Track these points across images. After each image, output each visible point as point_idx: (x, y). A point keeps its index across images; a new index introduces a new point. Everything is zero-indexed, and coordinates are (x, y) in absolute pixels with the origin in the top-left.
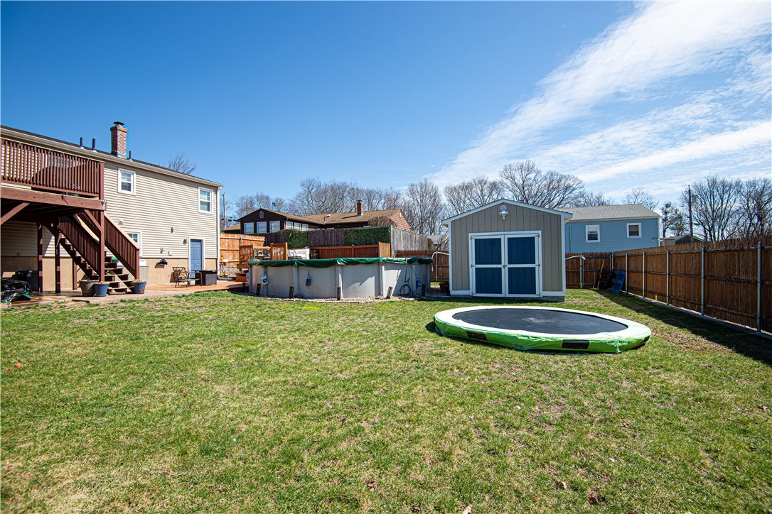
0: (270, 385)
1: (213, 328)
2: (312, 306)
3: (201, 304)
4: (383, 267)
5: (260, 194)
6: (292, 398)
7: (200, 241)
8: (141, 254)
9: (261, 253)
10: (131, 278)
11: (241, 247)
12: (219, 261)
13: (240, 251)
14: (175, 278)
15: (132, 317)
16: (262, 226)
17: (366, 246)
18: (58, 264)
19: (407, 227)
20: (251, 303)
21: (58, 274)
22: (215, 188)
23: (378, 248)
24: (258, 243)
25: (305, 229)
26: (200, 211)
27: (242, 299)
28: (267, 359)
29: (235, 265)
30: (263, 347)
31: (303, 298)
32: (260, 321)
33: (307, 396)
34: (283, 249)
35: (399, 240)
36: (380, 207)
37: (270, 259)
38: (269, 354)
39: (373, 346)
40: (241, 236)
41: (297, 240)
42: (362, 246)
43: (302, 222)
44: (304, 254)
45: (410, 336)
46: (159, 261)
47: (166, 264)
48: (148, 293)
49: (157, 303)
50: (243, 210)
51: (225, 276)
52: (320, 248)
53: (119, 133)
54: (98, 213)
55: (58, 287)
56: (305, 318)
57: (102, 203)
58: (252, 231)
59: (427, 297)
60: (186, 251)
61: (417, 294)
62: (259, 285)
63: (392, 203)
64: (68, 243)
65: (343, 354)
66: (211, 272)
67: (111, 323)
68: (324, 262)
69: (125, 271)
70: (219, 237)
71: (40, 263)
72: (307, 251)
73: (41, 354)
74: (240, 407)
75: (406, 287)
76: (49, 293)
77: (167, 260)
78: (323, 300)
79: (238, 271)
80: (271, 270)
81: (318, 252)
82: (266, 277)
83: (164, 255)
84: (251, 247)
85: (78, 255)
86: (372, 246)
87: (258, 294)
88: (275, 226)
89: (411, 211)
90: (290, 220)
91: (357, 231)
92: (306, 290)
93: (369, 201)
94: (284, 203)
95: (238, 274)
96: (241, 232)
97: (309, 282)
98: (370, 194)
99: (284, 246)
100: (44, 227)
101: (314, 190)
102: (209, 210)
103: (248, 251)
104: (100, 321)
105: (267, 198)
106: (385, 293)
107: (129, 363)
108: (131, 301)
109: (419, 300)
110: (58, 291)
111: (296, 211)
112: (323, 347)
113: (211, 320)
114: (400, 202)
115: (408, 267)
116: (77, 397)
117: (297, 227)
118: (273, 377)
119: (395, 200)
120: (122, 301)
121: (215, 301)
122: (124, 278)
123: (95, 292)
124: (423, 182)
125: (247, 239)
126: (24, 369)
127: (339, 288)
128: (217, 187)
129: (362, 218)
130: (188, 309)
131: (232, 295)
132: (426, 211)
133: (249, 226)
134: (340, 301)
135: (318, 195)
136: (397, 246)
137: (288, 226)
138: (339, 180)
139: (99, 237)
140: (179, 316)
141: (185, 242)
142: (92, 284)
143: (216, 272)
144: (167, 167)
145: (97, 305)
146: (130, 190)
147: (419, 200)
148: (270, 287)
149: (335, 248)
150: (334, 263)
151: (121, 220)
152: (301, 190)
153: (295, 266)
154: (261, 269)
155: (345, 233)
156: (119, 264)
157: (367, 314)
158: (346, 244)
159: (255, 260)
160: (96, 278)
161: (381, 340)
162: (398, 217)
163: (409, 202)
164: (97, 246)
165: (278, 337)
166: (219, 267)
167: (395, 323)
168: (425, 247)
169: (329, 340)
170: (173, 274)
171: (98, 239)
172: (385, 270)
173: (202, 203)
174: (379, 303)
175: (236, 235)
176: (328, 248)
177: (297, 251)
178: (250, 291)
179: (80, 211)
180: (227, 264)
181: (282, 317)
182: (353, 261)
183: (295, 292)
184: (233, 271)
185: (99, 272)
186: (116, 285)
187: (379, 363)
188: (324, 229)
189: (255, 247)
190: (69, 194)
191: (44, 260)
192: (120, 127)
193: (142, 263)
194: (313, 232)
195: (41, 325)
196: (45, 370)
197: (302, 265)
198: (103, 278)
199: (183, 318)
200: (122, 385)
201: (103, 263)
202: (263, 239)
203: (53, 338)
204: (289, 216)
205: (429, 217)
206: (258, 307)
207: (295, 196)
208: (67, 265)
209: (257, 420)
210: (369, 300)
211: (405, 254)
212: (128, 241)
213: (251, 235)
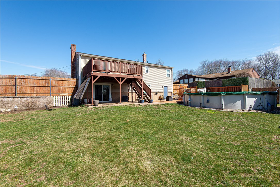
0: (201, 140)
1: (175, 116)
2: (211, 111)
3: (169, 107)
4: (246, 96)
5: (184, 69)
6: (212, 148)
7: (167, 87)
8: (152, 91)
9: (187, 90)
10: (149, 98)
11: (180, 88)
12: (172, 93)
13: (179, 90)
14: (160, 98)
15: (151, 110)
16: (186, 81)
17: (234, 87)
18: (132, 94)
19: (257, 76)
20: (186, 108)
21: (132, 97)
22: (171, 69)
23: (241, 87)
24: (185, 87)
25: (203, 80)
26: (167, 77)
27: (182, 107)
28: (197, 130)
29: (178, 94)
30: (194, 125)
31: (205, 107)
32: (191, 115)
33: (219, 149)
34: (195, 89)
35: (253, 83)
36: (239, 68)
37: (191, 92)
38: (197, 128)
39: (247, 133)
40: (180, 85)
41: (201, 85)
42: (232, 87)
43: (202, 78)
44: (204, 90)
45: (269, 131)
46: (155, 93)
47: (157, 94)
48: (154, 103)
49: (157, 106)
50: (178, 75)
51: (174, 98)
52: (211, 88)
53: (145, 56)
54: (141, 80)
55: (132, 100)
56: (208, 116)
57: (142, 77)
58: (183, 82)
59: (275, 112)
60: (163, 90)
61: (268, 110)
62: (188, 102)
63: (247, 66)
64: (134, 88)
65: (231, 133)
66: (170, 97)
67: (146, 111)
68: (215, 94)
69: (148, 96)
70: (172, 85)
71: (128, 94)
72: (205, 89)
73: (132, 118)
74: (192, 146)
75: (261, 106)
76: (130, 102)
77: (158, 93)
78: (215, 109)
79: (179, 97)
80: (192, 97)
81: (210, 89)
82: (190, 99)
83: (157, 91)
84: (183, 88)
85: (137, 92)
86: (237, 86)
87: (187, 105)
88: (191, 80)
89: (259, 69)
90: (197, 78)
91: (229, 80)
92: (207, 105)
93: (233, 66)
94: (194, 71)
95: (179, 98)
96: (179, 83)
97: (208, 102)
98: (234, 63)
99: (196, 88)
100: (129, 84)
101: (206, 65)
102: (169, 76)
103: (182, 90)
104: (143, 110)
105: (187, 70)
106: (248, 108)
107: (153, 124)
108: (150, 105)
109: (269, 113)
110: (132, 101)
111: (199, 74)
112: (220, 129)
113: (174, 113)
114: (252, 65)
115: (262, 96)
116: (143, 132)
117: (200, 80)
118: (201, 137)
119: (249, 64)
120: (148, 105)
121: (173, 106)
122: (147, 98)
123: (141, 102)
124: (267, 53)
125: (182, 85)
126: (129, 122)
127: (222, 105)
128: (172, 69)
129: (231, 74)
130: (166, 108)
131: (178, 105)
132: (269, 68)
133: (182, 81)
134: (223, 110)
135: (208, 67)
136: (252, 86)
137: (196, 80)
138: (218, 59)
139: (142, 86)
140: (163, 111)
141: (162, 87)
142: (140, 100)
143: (172, 97)
144: (156, 64)
145: (142, 106)
146: (148, 72)
147: (264, 62)
148: (191, 103)
149: (218, 87)
150: (220, 94)
151: (146, 81)
152: (200, 65)
153: (202, 95)
154: (188, 96)
155: (223, 81)
156: (146, 94)
157: (239, 117)
158: (223, 86)
159: (186, 93)
160: (141, 98)
161: (251, 130)
162: (252, 72)
163: (257, 64)
164: (141, 89)
165: (199, 122)
166: (172, 95)
167: (257, 123)
168: (270, 86)
169: (222, 126)
170: (159, 97)
171: (141, 87)
172: (247, 98)
173: (167, 74)
174: (245, 112)
175: (178, 84)
176: (214, 88)
177: (201, 89)
178: (184, 104)
179: (137, 79)
180: (175, 94)
181: (199, 115)
182: (230, 93)
183: (202, 105)
184: (177, 96)
185: (142, 96)
186: (145, 100)
187: (252, 141)
188: (212, 80)
189: (185, 88)
190: (135, 75)
191: (129, 93)
192: (145, 54)
193: (152, 94)
194: (208, 81)
195: (130, 110)
196: (134, 123)
197: (205, 95)
198: (143, 98)
199: (165, 112)
200: (153, 130)
201: (143, 94)
202: (187, 85)
203: (134, 114)
204: (197, 76)
205: (271, 70)
206: (188, 110)
207: (198, 68)
208: (134, 94)
209: (199, 153)
210: (238, 111)
211: (258, 90)
212: (149, 87)
213: (183, 84)
